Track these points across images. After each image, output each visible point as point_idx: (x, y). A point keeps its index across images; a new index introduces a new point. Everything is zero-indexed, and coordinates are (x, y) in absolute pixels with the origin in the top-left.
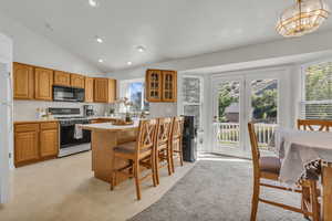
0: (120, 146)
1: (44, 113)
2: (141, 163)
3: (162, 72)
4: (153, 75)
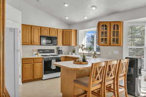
0: (78, 79)
1: (36, 53)
2: (93, 92)
3: (110, 23)
4: (102, 26)
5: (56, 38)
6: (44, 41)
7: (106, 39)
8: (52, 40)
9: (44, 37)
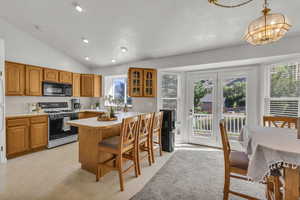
1: (34, 108)
3: (143, 70)
4: (135, 73)
5: (70, 86)
6: (49, 90)
7: (138, 89)
8: (63, 88)
9: (48, 83)
